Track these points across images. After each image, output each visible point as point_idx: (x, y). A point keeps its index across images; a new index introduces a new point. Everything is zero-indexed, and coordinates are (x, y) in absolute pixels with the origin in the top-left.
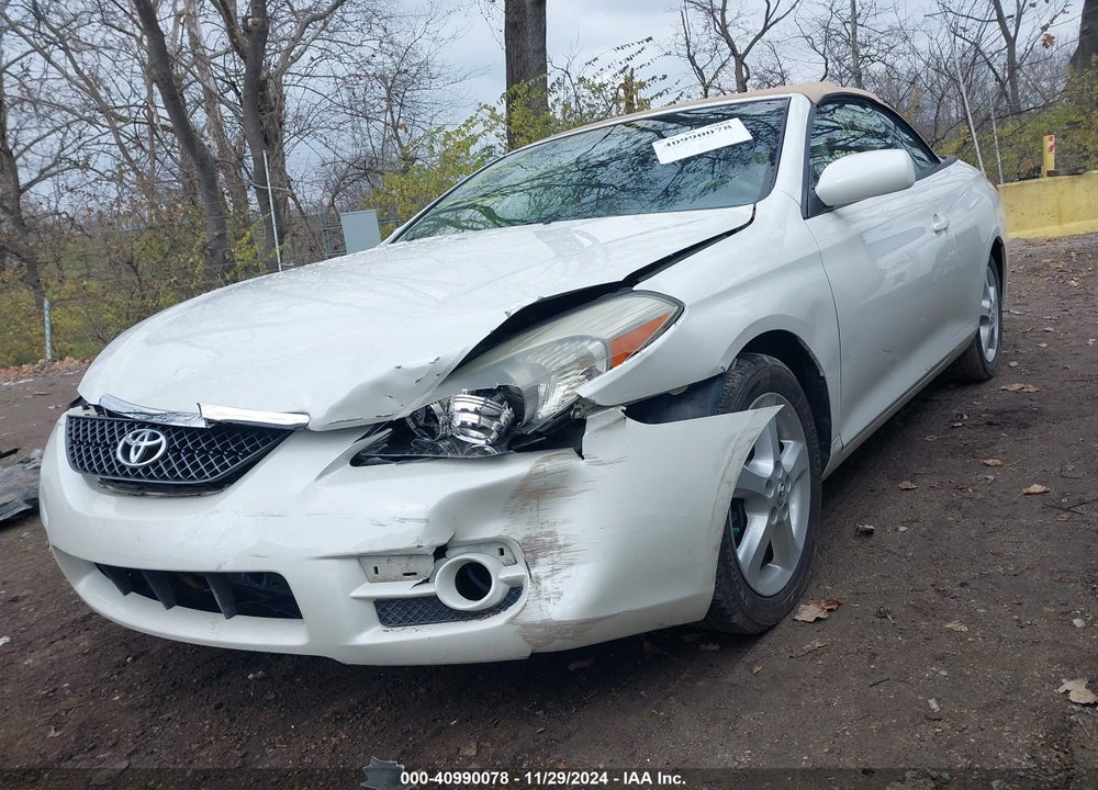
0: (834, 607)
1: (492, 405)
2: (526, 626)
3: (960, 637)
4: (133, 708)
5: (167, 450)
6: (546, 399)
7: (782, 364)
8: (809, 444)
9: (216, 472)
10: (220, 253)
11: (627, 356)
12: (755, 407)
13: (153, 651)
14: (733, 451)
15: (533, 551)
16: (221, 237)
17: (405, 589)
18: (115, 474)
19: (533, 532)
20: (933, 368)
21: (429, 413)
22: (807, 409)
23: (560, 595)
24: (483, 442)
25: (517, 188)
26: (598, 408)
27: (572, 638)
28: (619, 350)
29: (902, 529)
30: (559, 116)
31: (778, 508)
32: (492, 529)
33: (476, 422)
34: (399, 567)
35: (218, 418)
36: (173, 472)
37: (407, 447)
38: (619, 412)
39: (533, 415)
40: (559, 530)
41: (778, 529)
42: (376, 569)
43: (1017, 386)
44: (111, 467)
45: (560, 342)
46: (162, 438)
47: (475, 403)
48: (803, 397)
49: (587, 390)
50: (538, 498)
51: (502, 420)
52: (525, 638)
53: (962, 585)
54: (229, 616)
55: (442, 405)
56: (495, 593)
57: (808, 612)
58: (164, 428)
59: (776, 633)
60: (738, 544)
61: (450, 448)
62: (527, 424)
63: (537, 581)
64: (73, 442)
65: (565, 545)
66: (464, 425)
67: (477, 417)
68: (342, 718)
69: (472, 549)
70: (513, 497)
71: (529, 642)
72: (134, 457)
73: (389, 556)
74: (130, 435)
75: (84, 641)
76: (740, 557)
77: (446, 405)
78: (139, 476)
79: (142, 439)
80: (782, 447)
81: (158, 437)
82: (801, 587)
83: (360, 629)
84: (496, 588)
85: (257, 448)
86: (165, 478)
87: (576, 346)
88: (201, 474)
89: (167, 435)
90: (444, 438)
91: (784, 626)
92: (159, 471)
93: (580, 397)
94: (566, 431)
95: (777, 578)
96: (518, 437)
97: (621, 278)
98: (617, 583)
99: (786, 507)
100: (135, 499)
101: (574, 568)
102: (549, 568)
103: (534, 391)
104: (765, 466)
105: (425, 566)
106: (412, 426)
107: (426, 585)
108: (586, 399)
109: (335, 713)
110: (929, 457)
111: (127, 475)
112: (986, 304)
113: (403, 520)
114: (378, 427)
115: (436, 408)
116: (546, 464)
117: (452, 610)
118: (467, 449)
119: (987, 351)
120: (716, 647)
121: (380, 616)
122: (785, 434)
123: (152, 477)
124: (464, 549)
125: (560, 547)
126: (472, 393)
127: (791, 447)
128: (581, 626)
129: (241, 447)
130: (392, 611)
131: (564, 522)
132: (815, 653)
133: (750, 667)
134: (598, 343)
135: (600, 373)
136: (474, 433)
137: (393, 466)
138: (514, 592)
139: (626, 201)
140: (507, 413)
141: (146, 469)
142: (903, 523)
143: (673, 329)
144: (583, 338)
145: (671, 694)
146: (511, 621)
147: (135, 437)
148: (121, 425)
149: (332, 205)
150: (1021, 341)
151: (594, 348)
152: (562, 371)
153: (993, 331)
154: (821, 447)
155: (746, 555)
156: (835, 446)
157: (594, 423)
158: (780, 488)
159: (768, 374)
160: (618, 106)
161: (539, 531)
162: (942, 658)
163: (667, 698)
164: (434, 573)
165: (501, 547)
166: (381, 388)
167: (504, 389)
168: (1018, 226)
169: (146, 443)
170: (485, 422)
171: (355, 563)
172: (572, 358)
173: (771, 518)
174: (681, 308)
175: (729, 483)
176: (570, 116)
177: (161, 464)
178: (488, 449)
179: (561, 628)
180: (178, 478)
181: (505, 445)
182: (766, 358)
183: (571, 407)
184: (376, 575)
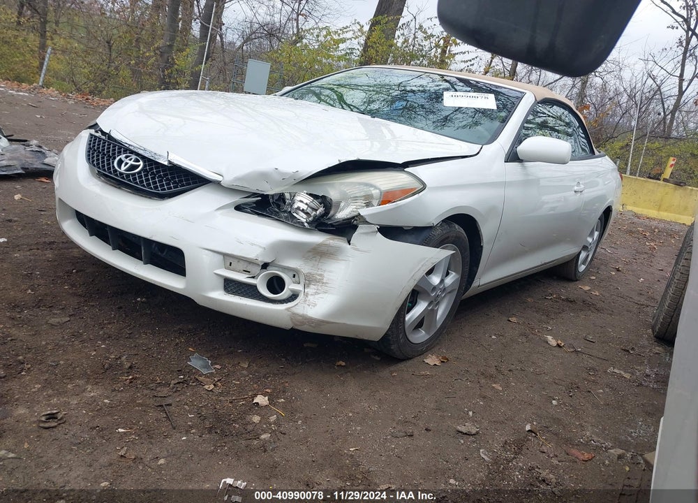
0: (445, 361)
1: (316, 203)
2: (294, 314)
3: (497, 391)
4: (75, 294)
5: (142, 170)
6: (343, 209)
7: (464, 233)
8: (462, 278)
9: (165, 189)
10: (166, 55)
11: (389, 202)
12: (443, 248)
13: (87, 271)
14: (422, 266)
15: (309, 280)
16: (171, 46)
17: (242, 278)
18: (110, 173)
19: (314, 272)
20: (545, 264)
21: (281, 197)
22: (468, 259)
23: (315, 305)
24: (305, 220)
25: (359, 88)
26: (367, 223)
27: (314, 327)
28: (387, 198)
29: (493, 337)
30: (399, 45)
31: (435, 303)
32: (293, 263)
33: (305, 209)
34: (242, 266)
35: (176, 162)
36: (142, 182)
37: (264, 210)
38: (375, 228)
39: (333, 216)
40: (326, 274)
41: (430, 313)
42: (231, 263)
43: (587, 288)
44: (109, 169)
45: (360, 184)
46: (141, 163)
47: (308, 200)
48: (468, 252)
49: (364, 212)
50: (321, 256)
51: (318, 212)
52: (291, 319)
53: (510, 370)
54: (146, 263)
55: (291, 196)
56: (285, 294)
57: (432, 360)
58: (143, 158)
59: (410, 362)
60: (408, 312)
61: (286, 218)
62: (329, 219)
63: (306, 295)
64: (90, 148)
65: (326, 283)
66: (298, 208)
67: (306, 206)
68: (183, 333)
69: (281, 269)
70: (310, 252)
71: (293, 322)
72: (123, 168)
73: (239, 259)
74: (124, 155)
75: (49, 254)
76: (407, 319)
77: (293, 196)
78: (123, 178)
79: (130, 160)
80: (448, 274)
81: (139, 161)
82: (431, 345)
83: (213, 289)
84: (285, 293)
85: (189, 184)
86: (137, 183)
87: (366, 189)
88: (156, 188)
89: (144, 162)
90: (285, 212)
91: (415, 360)
92: (135, 179)
93: (359, 214)
94: (346, 229)
95: (421, 336)
96: (322, 224)
97: (400, 162)
98: (344, 309)
99: (438, 304)
100: (115, 189)
101: (327, 295)
102: (315, 291)
103: (338, 204)
104: (435, 280)
105: (256, 270)
106: (271, 200)
107: (252, 279)
108: (362, 216)
109: (180, 329)
110: (525, 309)
111: (117, 175)
112: (590, 240)
113: (252, 244)
114: (254, 195)
115: (287, 196)
116: (331, 241)
117: (261, 295)
118: (295, 221)
119: (581, 265)
120: (378, 359)
121: (225, 286)
122: (452, 267)
123: (130, 180)
124: (277, 268)
125: (323, 283)
126: (307, 194)
127: (452, 276)
128: (320, 322)
129: (181, 181)
130: (231, 286)
131: (330, 272)
132: (426, 376)
133: (391, 372)
134: (378, 191)
135: (373, 206)
136: (302, 214)
137: (256, 216)
138: (294, 296)
139: (419, 117)
140: (321, 210)
141: (128, 176)
142: (495, 335)
143: (416, 196)
144: (371, 186)
145: (349, 372)
146: (288, 309)
147: (126, 157)
148: (120, 148)
149: (241, 47)
150: (603, 267)
151: (375, 192)
152: (355, 198)
153: (588, 256)
154: (467, 281)
155: (410, 319)
156: (475, 284)
157: (361, 229)
158: (439, 293)
159: (455, 235)
160: (437, 49)
161: (316, 272)
162: (484, 397)
163: (346, 373)
164: (258, 275)
165: (295, 274)
166: (264, 176)
167: (324, 197)
168: (634, 204)
169: (131, 162)
170: (309, 210)
171: (222, 257)
172: (363, 194)
173: (429, 305)
174: (424, 187)
175: (415, 280)
176: (406, 47)
177: (137, 176)
178: (306, 224)
179: (310, 321)
180: (144, 186)
181: (314, 225)
182: (457, 226)
183: (353, 218)
184: (230, 266)
